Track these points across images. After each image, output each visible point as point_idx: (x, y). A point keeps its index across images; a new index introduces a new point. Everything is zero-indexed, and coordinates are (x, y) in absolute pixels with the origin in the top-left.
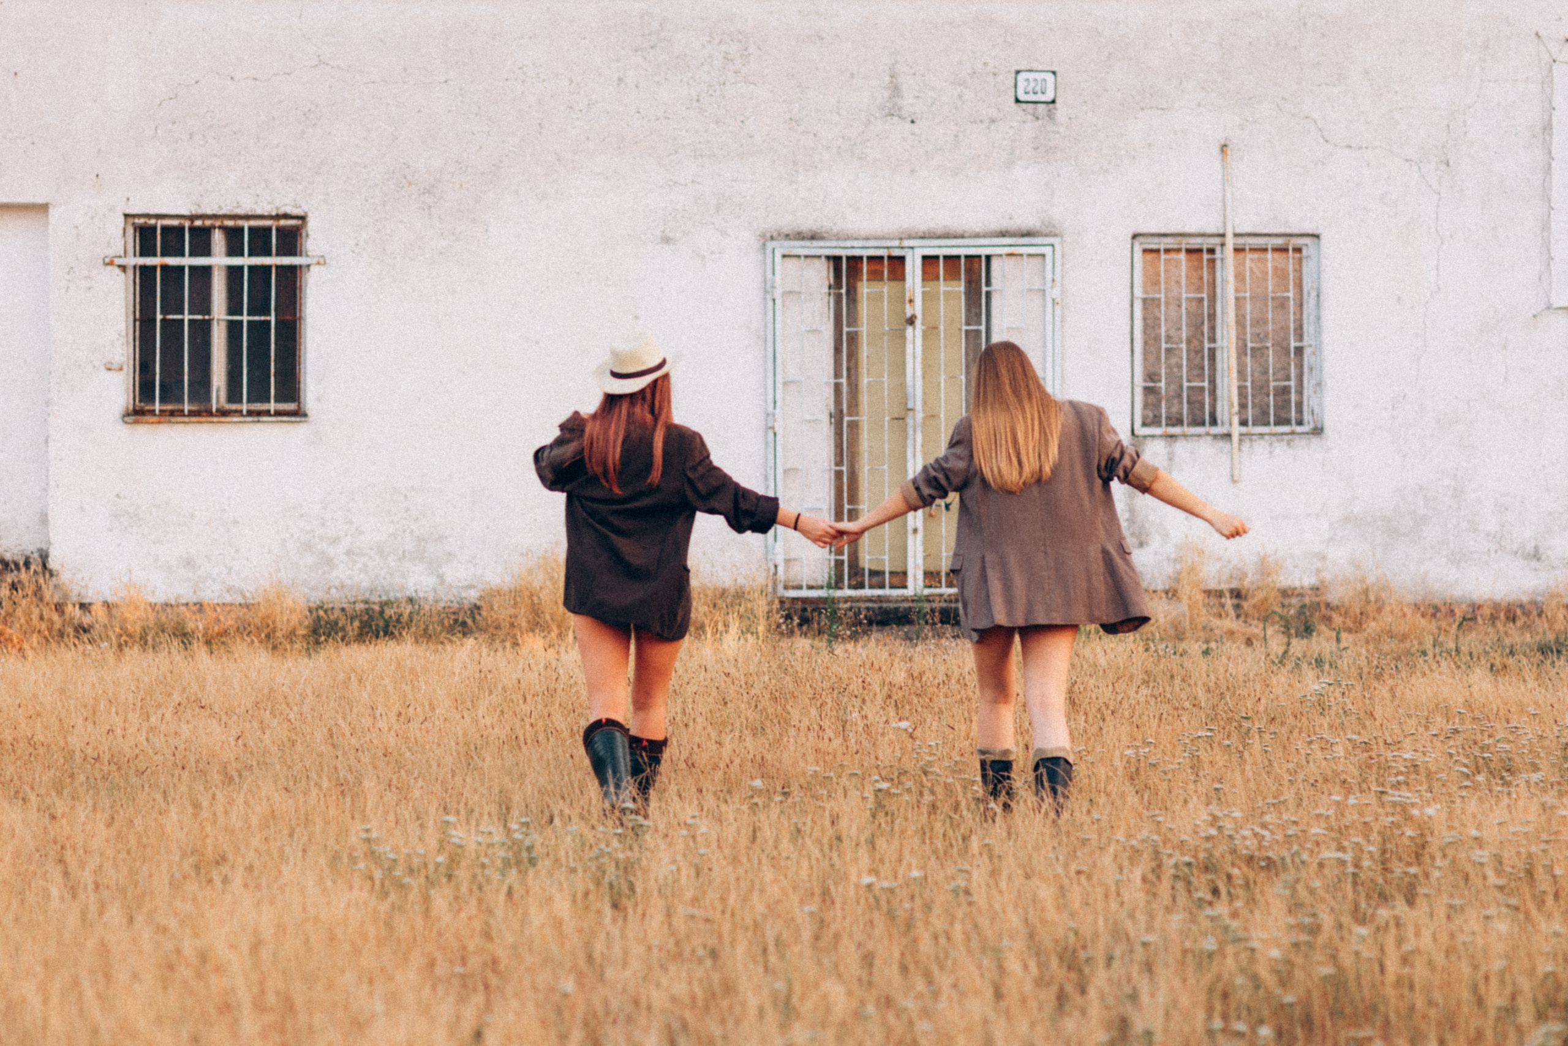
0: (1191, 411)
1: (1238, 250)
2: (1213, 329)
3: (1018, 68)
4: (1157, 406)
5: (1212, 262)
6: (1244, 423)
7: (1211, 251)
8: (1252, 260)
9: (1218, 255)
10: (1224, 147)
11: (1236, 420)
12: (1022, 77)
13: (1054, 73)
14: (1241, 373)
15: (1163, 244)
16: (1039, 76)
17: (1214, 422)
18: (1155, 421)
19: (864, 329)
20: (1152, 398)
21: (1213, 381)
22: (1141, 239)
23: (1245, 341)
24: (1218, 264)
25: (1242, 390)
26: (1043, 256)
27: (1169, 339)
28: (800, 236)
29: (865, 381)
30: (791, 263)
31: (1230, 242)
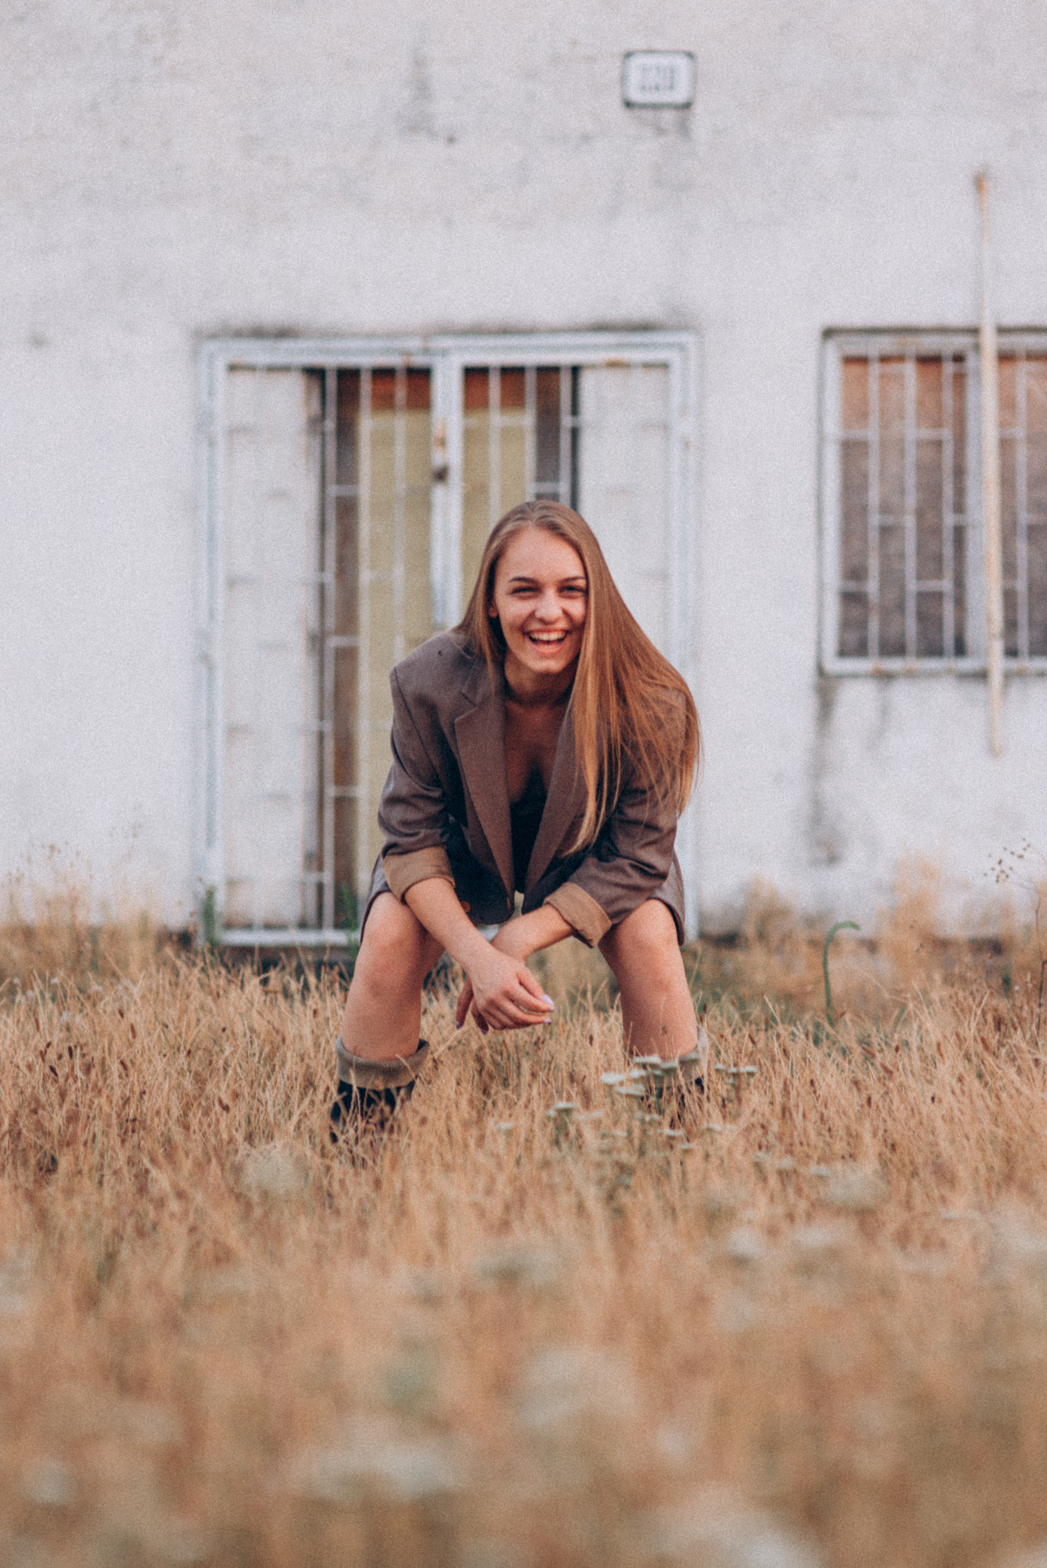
0: (923, 634)
1: (1005, 357)
2: (960, 491)
3: (626, 46)
4: (863, 625)
5: (960, 379)
6: (1011, 652)
7: (959, 358)
8: (1029, 374)
9: (971, 363)
10: (979, 182)
11: (997, 647)
12: (636, 62)
13: (690, 55)
14: (1009, 568)
15: (875, 346)
16: (664, 61)
17: (960, 649)
18: (861, 650)
19: (365, 490)
20: (855, 612)
21: (959, 583)
22: (843, 339)
23: (1014, 514)
24: (970, 382)
25: (1009, 598)
26: (664, 366)
27: (885, 509)
28: (258, 333)
29: (366, 577)
30: (244, 380)
31: (990, 342)
